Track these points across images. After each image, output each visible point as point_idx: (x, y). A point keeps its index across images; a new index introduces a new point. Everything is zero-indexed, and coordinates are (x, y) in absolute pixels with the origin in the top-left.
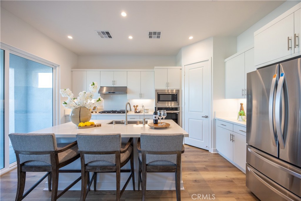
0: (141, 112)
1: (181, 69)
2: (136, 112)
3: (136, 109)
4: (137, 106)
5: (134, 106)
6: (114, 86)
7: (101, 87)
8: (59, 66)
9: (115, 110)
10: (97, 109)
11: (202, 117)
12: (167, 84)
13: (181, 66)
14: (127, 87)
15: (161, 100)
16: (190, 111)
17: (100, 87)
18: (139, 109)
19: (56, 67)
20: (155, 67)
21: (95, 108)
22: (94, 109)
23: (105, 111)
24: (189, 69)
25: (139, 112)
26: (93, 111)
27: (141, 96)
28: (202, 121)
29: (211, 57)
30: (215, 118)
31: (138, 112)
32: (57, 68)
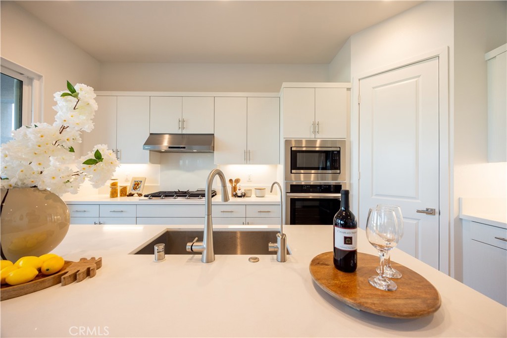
0: (246, 195)
1: (349, 89)
2: (236, 195)
3: (234, 189)
4: (237, 181)
5: (231, 181)
6: (184, 132)
7: (151, 134)
8: (40, 77)
9: (186, 191)
10: (142, 186)
11: (418, 211)
12: (316, 127)
13: (349, 82)
14: (215, 135)
15: (298, 166)
16: (377, 195)
17: (148, 135)
18: (242, 187)
19: (31, 80)
20: (284, 84)
21: (138, 184)
22: (135, 188)
23: (160, 193)
24: (374, 88)
25: (243, 196)
26: (133, 192)
27: (248, 158)
28: (415, 222)
29: (448, 47)
30: (459, 216)
31: (239, 195)
32: (36, 83)
